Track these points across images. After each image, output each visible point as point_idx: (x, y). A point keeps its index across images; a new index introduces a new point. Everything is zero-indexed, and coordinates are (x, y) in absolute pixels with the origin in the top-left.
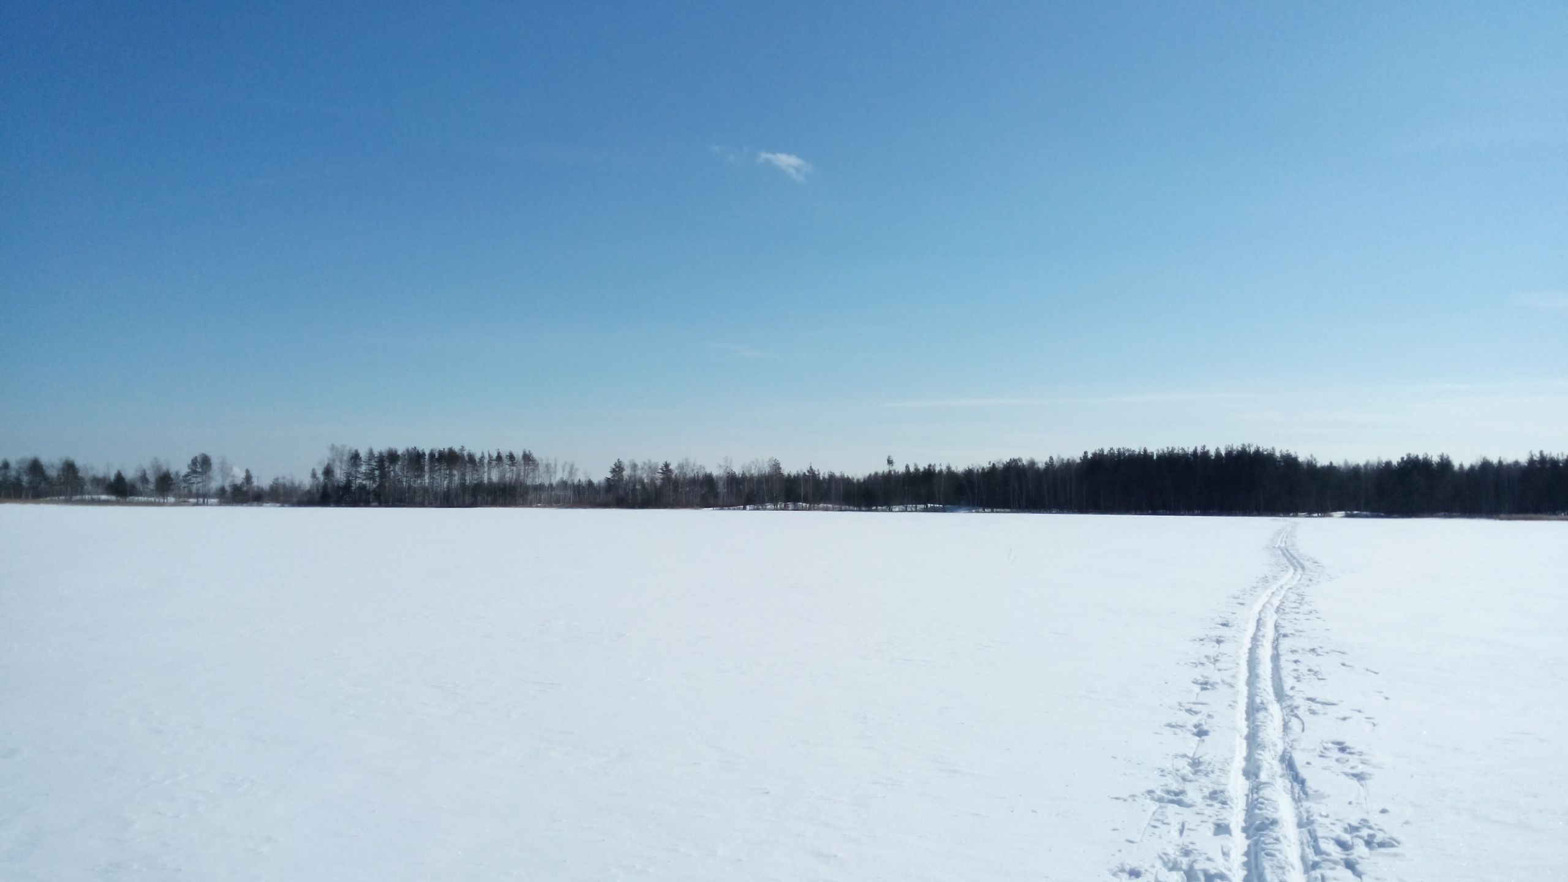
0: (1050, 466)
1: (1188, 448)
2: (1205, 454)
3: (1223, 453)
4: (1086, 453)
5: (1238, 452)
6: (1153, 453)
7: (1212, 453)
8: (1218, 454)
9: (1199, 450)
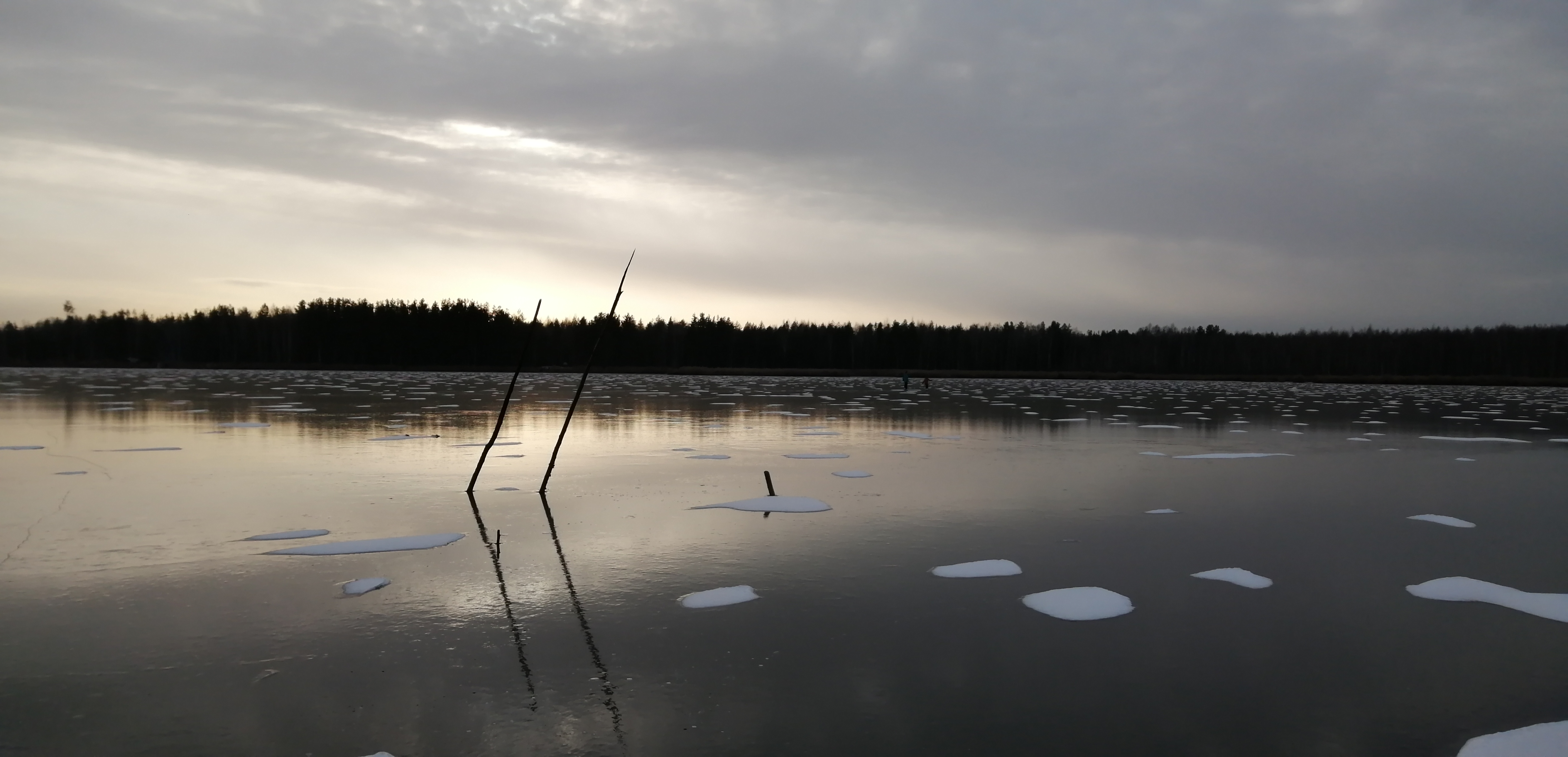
0: (263, 314)
1: (408, 301)
2: (423, 306)
3: (440, 307)
4: (302, 303)
5: (454, 307)
6: (372, 305)
7: (430, 306)
8: (435, 307)
9: (418, 304)
